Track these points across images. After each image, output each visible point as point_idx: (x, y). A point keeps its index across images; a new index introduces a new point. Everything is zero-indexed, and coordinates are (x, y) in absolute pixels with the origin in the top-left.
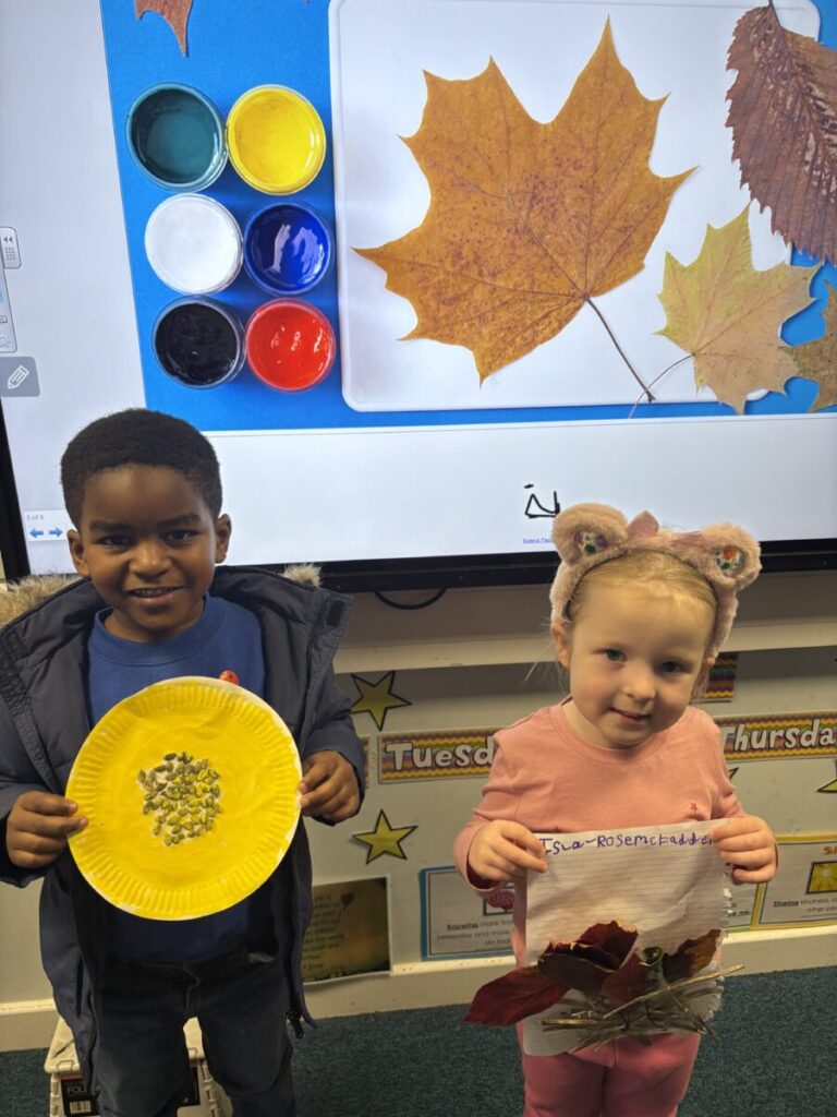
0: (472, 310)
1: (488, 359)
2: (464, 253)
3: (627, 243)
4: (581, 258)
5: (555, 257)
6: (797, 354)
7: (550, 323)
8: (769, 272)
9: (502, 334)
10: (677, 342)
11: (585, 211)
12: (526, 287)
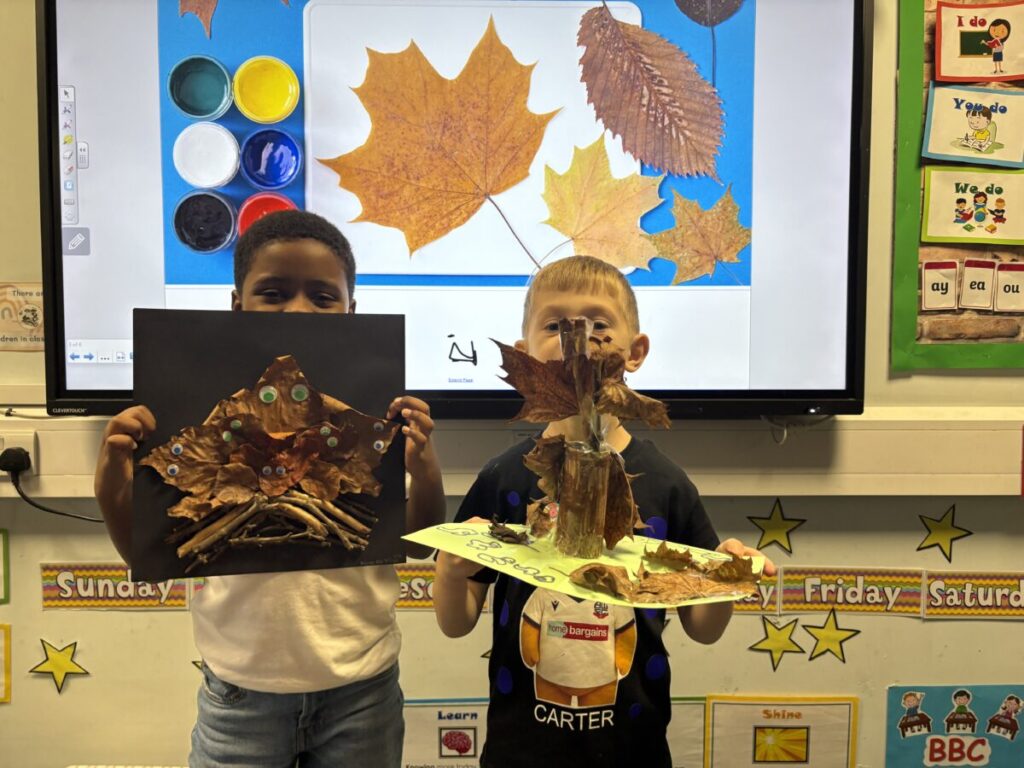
0: (402, 202)
1: (415, 238)
2: (396, 163)
3: (515, 158)
4: (482, 168)
5: (463, 166)
6: (655, 240)
7: (461, 213)
8: (625, 180)
9: (425, 221)
10: (559, 230)
11: (482, 135)
12: (442, 187)
